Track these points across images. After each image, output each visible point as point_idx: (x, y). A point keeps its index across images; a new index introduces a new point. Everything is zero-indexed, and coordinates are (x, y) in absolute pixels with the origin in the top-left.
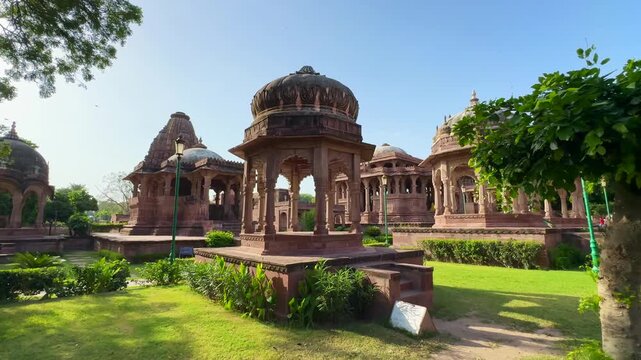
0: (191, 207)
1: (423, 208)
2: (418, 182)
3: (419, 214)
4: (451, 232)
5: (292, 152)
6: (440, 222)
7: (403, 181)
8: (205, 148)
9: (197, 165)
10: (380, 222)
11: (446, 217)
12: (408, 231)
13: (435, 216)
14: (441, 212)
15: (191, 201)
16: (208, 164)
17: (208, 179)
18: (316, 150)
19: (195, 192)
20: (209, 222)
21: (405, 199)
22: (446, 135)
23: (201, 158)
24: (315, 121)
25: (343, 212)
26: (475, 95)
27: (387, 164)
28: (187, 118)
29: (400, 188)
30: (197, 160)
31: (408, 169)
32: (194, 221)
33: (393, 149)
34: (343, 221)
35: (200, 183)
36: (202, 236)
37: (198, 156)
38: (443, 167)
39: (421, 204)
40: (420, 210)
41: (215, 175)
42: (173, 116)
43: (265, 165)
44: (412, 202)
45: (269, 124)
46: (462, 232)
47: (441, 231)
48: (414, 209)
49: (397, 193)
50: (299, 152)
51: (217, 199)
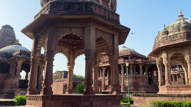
0: (8, 80)
1: (146, 83)
2: (143, 68)
3: (144, 86)
4: (172, 96)
5: (68, 30)
6: (163, 90)
7: (135, 67)
8: (21, 45)
9: (14, 54)
10: (122, 91)
11: (167, 87)
12: (143, 96)
13: (159, 86)
14: (163, 83)
15: (9, 76)
16: (20, 54)
17: (20, 63)
18: (86, 29)
19: (12, 72)
20: (18, 90)
21: (136, 78)
22: (165, 36)
23: (17, 51)
24: (86, 7)
25: (101, 85)
26: (181, 13)
27: (126, 58)
28: (12, 29)
29: (133, 71)
30: (14, 51)
31: (137, 60)
32: (9, 89)
33: (129, 49)
34: (101, 90)
35: (15, 65)
36: (12, 98)
37: (16, 50)
38: (164, 55)
39: (145, 81)
40: (145, 84)
41: (24, 60)
42: (3, 27)
43: (47, 39)
44: (140, 80)
45: (51, 8)
46: (180, 96)
47: (165, 96)
48: (141, 84)
49: (132, 75)
50: (73, 30)
51: (27, 76)
